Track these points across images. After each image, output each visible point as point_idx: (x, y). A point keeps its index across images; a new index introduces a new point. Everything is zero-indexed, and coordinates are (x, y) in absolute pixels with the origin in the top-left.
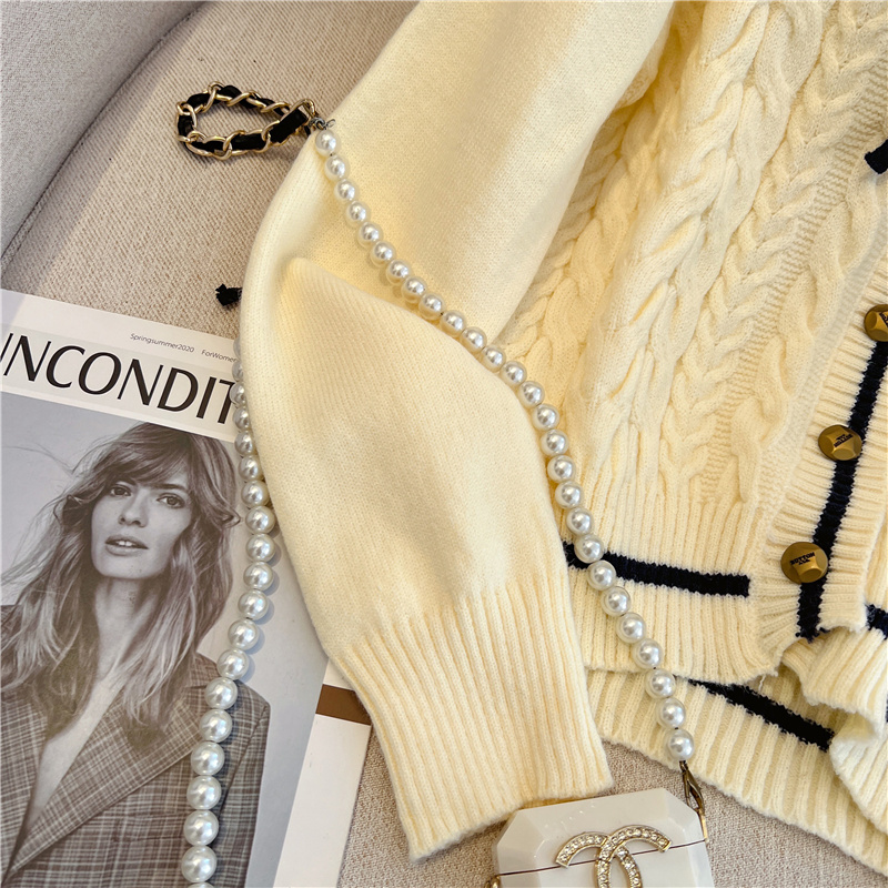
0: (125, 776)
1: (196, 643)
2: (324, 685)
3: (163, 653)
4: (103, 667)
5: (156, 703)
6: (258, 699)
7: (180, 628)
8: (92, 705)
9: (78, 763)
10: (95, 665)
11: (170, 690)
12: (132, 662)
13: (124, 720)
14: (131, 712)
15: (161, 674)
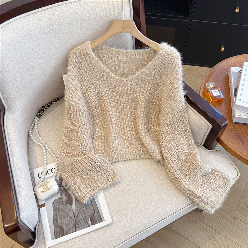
8: (73, 201)
9: (75, 206)
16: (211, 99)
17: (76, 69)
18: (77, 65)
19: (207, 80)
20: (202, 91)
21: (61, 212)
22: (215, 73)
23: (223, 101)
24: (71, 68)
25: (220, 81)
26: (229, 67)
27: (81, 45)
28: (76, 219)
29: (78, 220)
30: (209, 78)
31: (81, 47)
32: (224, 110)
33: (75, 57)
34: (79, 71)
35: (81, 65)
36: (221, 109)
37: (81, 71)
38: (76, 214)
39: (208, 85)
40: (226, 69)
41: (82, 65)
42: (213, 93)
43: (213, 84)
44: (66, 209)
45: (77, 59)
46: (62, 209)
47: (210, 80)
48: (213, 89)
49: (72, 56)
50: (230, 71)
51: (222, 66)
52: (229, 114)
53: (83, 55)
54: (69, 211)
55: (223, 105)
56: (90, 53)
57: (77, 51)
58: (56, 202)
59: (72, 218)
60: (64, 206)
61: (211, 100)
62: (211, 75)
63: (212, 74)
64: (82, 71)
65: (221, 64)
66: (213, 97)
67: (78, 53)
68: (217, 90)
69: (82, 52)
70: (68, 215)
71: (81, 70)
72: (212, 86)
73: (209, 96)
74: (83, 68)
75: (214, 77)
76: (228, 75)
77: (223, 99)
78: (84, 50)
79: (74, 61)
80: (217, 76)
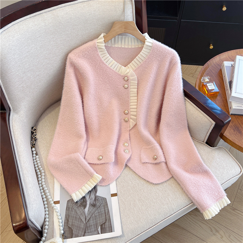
0: (94, 210)
1: (96, 194)
2: (111, 194)
3: (93, 196)
4: (87, 200)
5: (94, 202)
6: (105, 198)
7: (94, 194)
8: (87, 204)
9: (88, 210)
10: (86, 200)
11: (95, 200)
12: (90, 199)
13: (91, 205)
14: (92, 204)
15: (93, 199)
16: (207, 92)
19: (201, 75)
20: (198, 85)
21: (73, 213)
22: (208, 69)
23: (218, 94)
25: (214, 76)
26: (222, 62)
28: (86, 223)
29: (88, 225)
30: (203, 74)
32: (221, 103)
36: (217, 102)
38: (88, 219)
39: (204, 80)
40: (218, 65)
42: (209, 86)
43: (208, 78)
44: (79, 211)
46: (75, 211)
47: (204, 75)
48: (208, 82)
50: (223, 65)
51: (214, 62)
52: (225, 107)
54: (81, 214)
55: (218, 98)
58: (70, 202)
59: (83, 221)
60: (78, 207)
61: (206, 94)
62: (205, 71)
63: (206, 69)
65: (214, 60)
66: (208, 90)
68: (212, 84)
70: (80, 218)
72: (208, 80)
73: (204, 90)
75: (208, 72)
76: (221, 70)
77: (218, 92)
80: (211, 71)
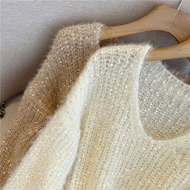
17: (61, 62)
18: (64, 56)
24: (52, 58)
27: (84, 25)
31: (83, 29)
33: (66, 42)
34: (64, 66)
35: (72, 58)
37: (67, 68)
41: (73, 60)
45: (68, 46)
49: (61, 39)
53: (81, 44)
56: (95, 45)
57: (73, 34)
64: (70, 68)
67: (74, 39)
69: (81, 39)
71: (68, 66)
74: (72, 65)
78: (87, 38)
79: (62, 49)
